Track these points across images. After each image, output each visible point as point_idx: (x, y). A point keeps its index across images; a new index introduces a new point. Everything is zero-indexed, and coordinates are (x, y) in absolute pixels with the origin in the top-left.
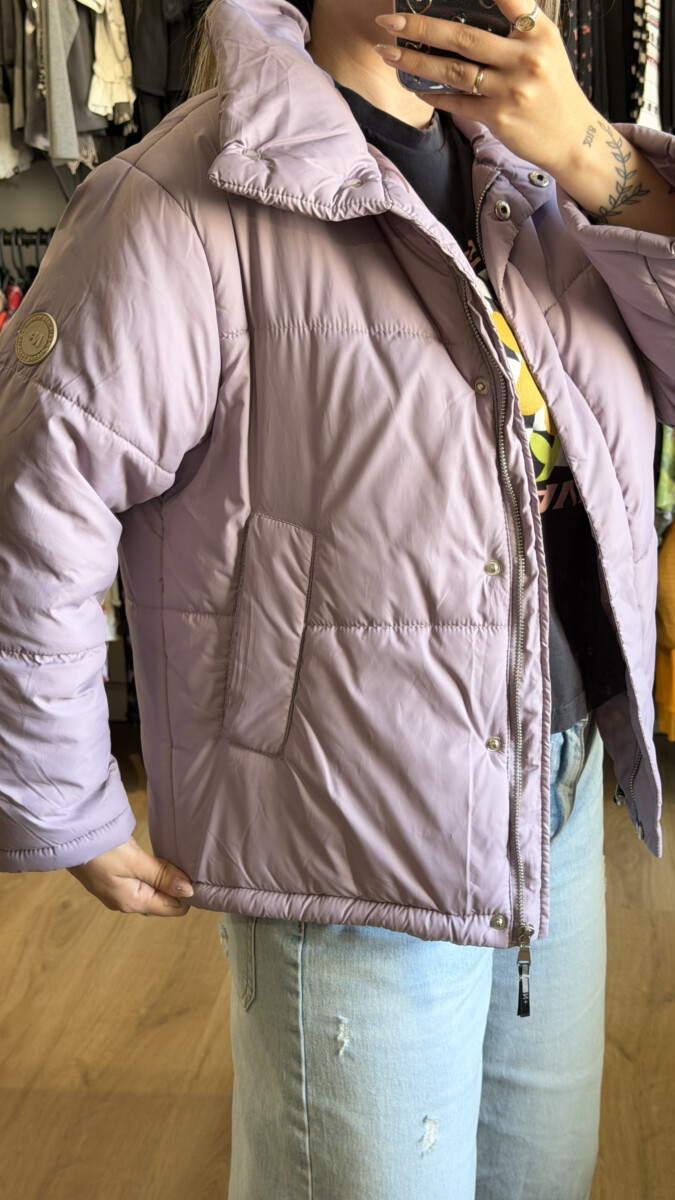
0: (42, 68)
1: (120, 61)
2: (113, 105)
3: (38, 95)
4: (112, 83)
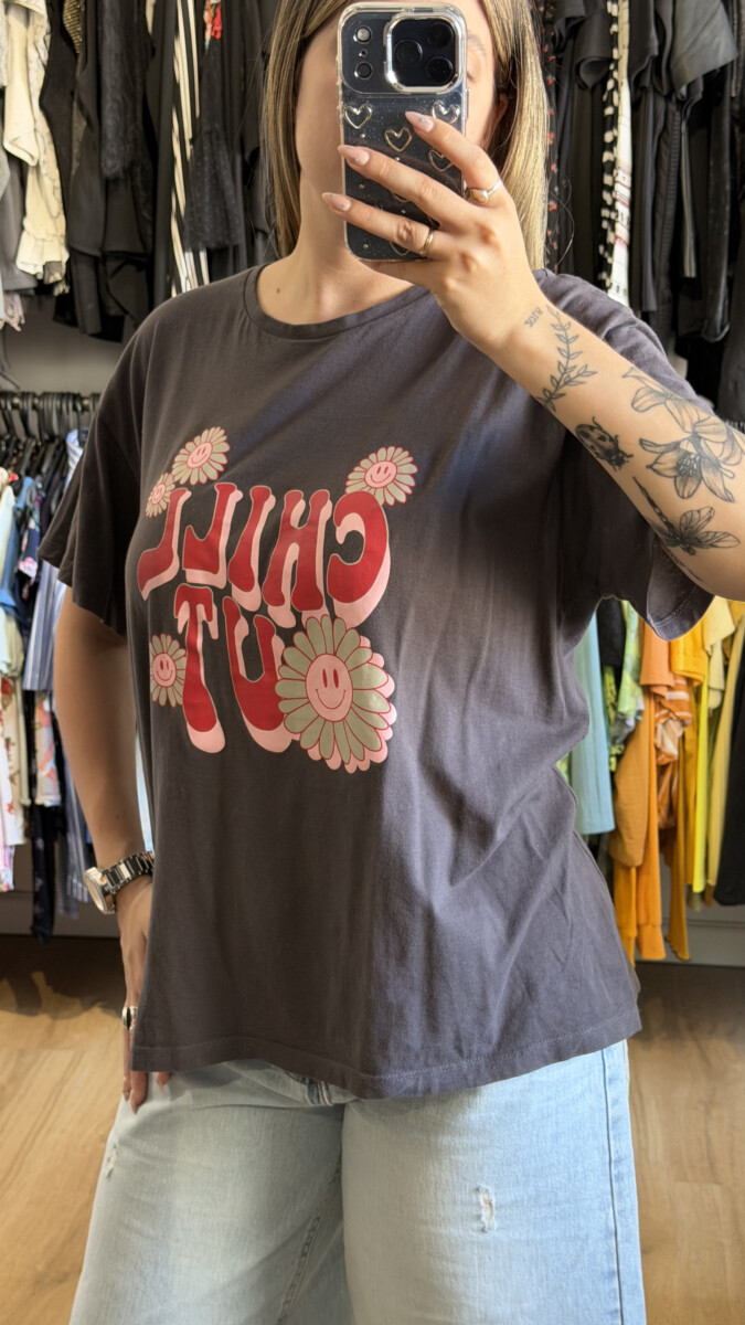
1: (52, 217)
2: (44, 263)
4: (43, 240)
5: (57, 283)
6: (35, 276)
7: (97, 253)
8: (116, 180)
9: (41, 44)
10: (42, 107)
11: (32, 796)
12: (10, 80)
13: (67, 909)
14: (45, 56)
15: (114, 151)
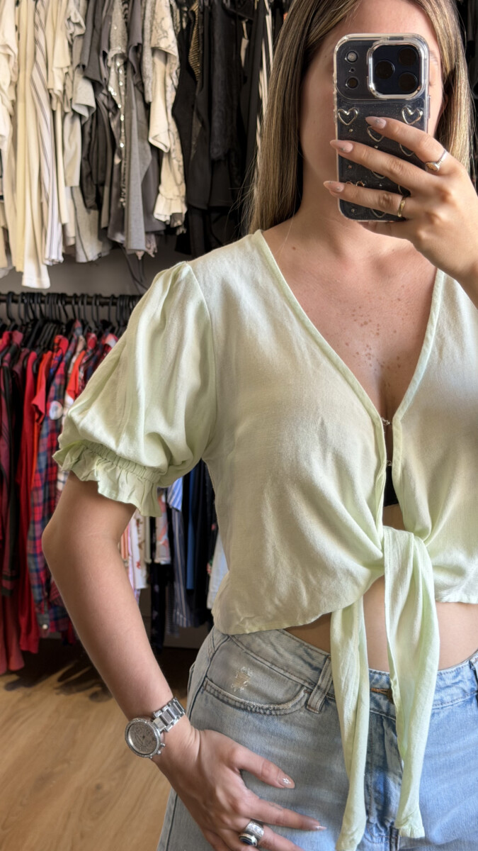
0: (124, 188)
1: (178, 185)
2: (170, 214)
3: (119, 206)
4: (171, 199)
5: (178, 227)
6: (165, 222)
7: (205, 207)
8: (219, 161)
9: (174, 75)
10: (173, 115)
11: (152, 557)
12: (154, 98)
13: (172, 631)
14: (176, 83)
15: (219, 143)
